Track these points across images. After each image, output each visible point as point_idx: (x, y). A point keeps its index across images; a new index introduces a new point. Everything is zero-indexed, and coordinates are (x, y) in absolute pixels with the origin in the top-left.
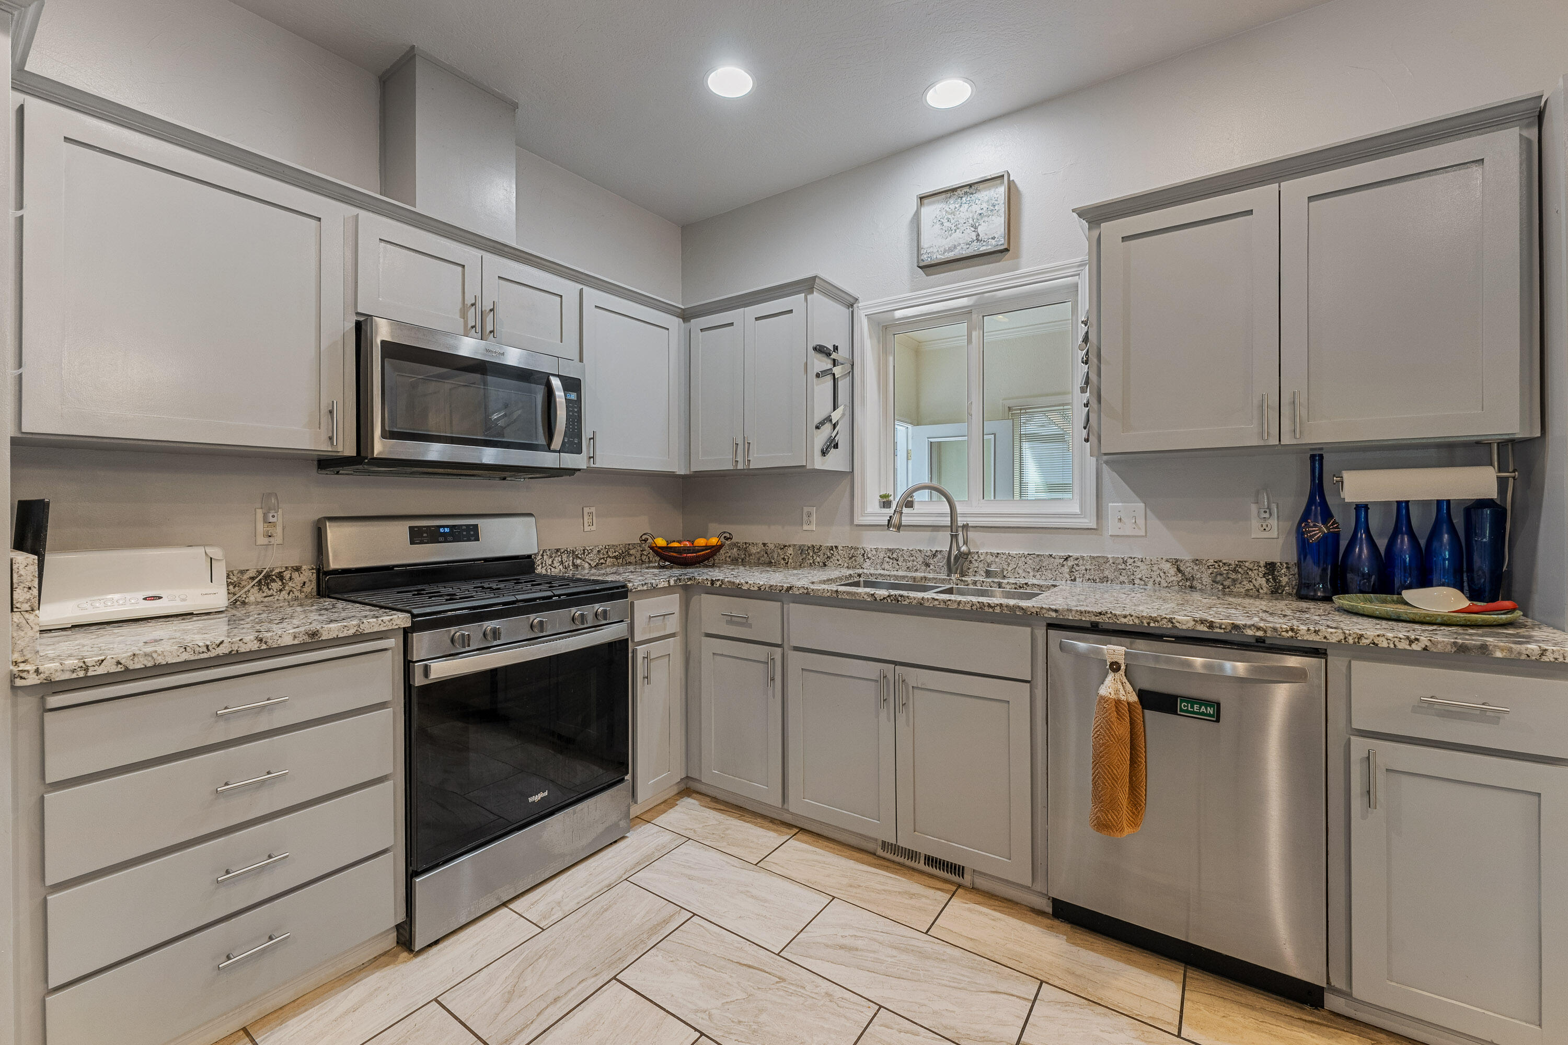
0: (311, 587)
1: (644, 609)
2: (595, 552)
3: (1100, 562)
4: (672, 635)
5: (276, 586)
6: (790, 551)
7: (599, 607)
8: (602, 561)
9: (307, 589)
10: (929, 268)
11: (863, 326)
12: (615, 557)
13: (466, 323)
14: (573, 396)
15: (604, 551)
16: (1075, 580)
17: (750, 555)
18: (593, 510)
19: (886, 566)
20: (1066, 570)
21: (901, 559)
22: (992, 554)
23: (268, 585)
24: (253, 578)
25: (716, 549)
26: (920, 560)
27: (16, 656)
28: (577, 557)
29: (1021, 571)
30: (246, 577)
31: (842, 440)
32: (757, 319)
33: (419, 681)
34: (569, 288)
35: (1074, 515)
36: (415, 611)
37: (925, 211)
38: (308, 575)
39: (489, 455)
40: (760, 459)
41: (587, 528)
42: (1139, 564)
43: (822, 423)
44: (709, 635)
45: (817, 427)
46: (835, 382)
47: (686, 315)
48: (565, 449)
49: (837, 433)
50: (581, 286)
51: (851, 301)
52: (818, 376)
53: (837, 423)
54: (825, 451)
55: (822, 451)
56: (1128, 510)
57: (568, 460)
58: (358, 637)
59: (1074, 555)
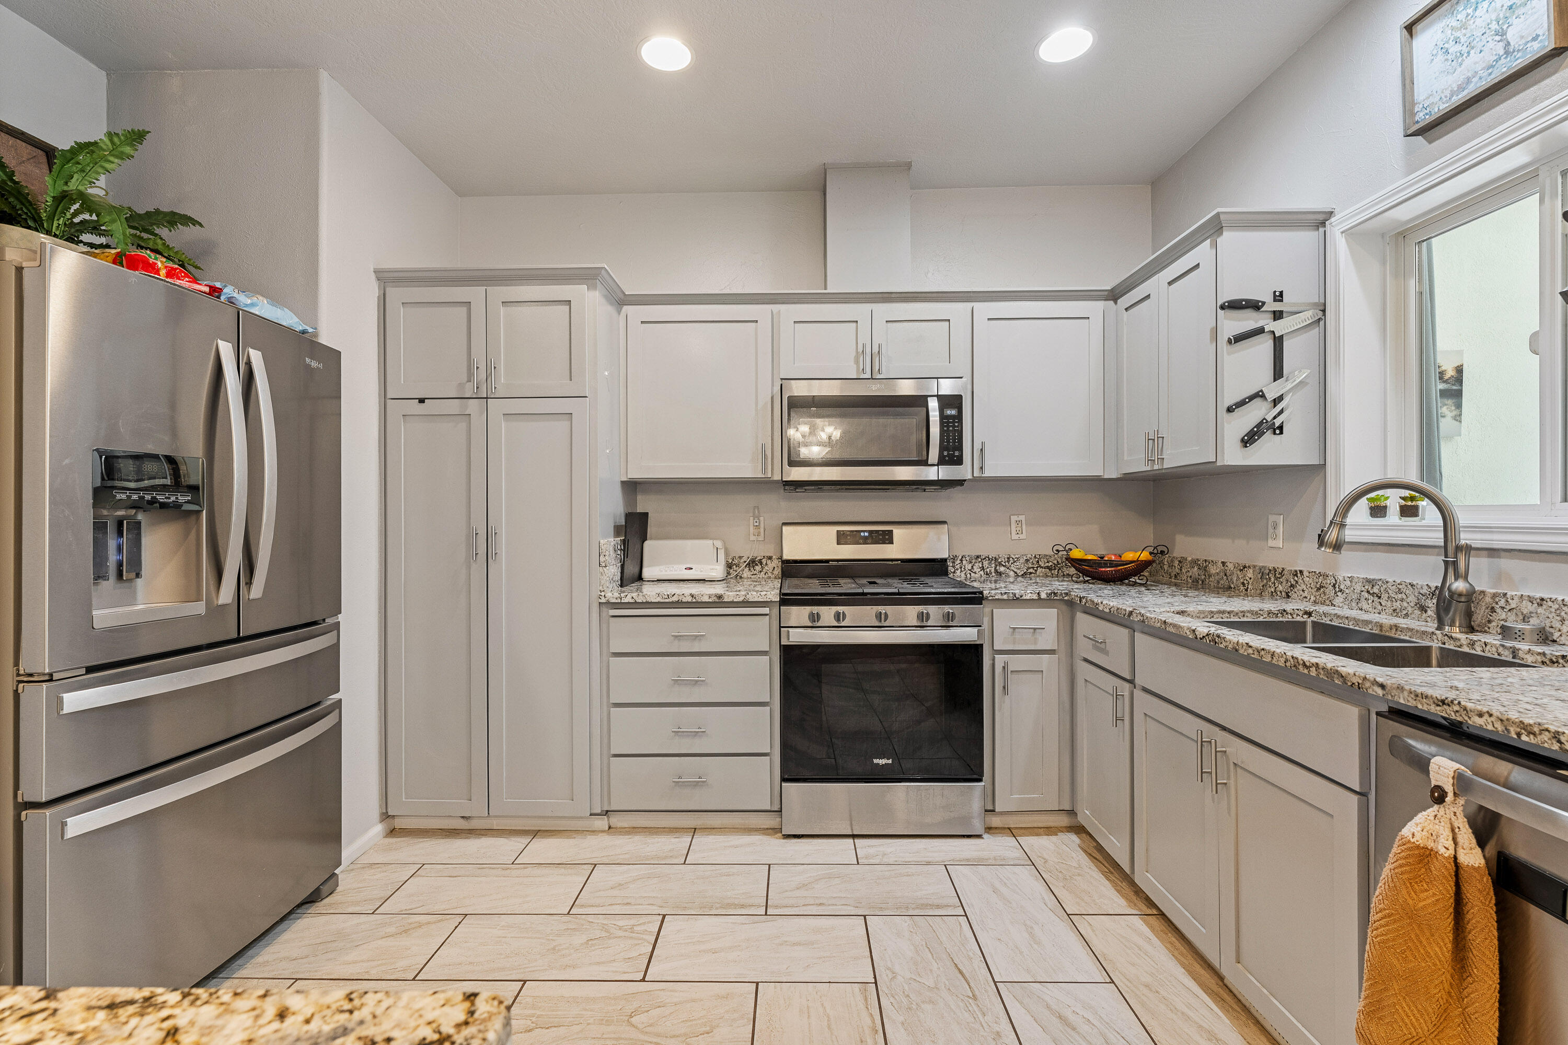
0: (778, 571)
1: (1005, 618)
2: (1022, 560)
4: (1050, 652)
5: (758, 568)
6: (1250, 573)
7: (950, 609)
8: (1031, 570)
9: (776, 572)
11: (1342, 247)
12: (1048, 567)
13: (858, 368)
14: (952, 412)
15: (1034, 561)
17: (1210, 576)
18: (1022, 518)
19: (1364, 604)
21: (1384, 596)
22: (1531, 600)
23: (753, 567)
24: (745, 562)
25: (1149, 564)
26: (1412, 599)
27: (601, 588)
28: (1000, 564)
30: (742, 561)
31: (1296, 419)
32: (1170, 283)
33: (784, 642)
34: (958, 310)
40: (1175, 457)
41: (1014, 536)
43: (1241, 403)
44: (1086, 660)
45: (1230, 410)
46: (1278, 342)
47: (1114, 295)
48: (942, 461)
49: (1281, 412)
50: (970, 305)
51: (1321, 221)
52: (1229, 341)
53: (1281, 398)
54: (1249, 439)
55: (1242, 440)
57: (946, 472)
58: (747, 603)
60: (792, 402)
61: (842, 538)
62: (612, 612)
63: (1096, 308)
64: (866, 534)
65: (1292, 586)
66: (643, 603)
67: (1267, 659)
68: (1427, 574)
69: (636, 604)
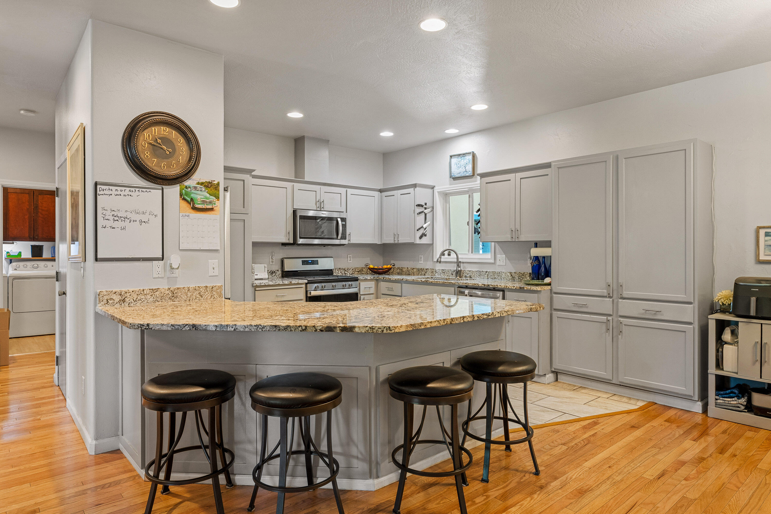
0: (280, 275)
1: (363, 285)
2: (351, 269)
3: (494, 273)
4: (373, 294)
5: (274, 274)
6: (415, 270)
7: (350, 283)
8: (354, 272)
10: (455, 179)
11: (436, 195)
12: (357, 271)
13: (317, 206)
14: (344, 223)
15: (354, 269)
16: (488, 279)
17: (403, 272)
18: (351, 256)
19: (442, 275)
20: (486, 275)
21: (445, 273)
22: (469, 271)
23: (272, 274)
25: (390, 269)
26: (451, 273)
27: (252, 281)
28: (346, 271)
29: (475, 276)
30: (271, 271)
31: (428, 233)
32: (401, 194)
33: (309, 295)
34: (343, 190)
35: (489, 259)
36: (308, 279)
37: (453, 160)
38: (280, 272)
40: (402, 240)
41: (349, 262)
42: (503, 273)
43: (420, 229)
44: (383, 294)
45: (418, 230)
46: (426, 214)
47: (381, 191)
48: (341, 238)
49: (426, 231)
50: (347, 189)
51: (433, 188)
52: (418, 214)
53: (426, 228)
54: (421, 238)
55: (420, 238)
56: (501, 257)
57: (343, 242)
58: (298, 284)
59: (488, 271)
60: (302, 217)
61: (304, 263)
62: (257, 289)
63: (376, 194)
64: (310, 261)
65: (426, 272)
66: (267, 285)
67: (438, 283)
68: (453, 267)
69: (265, 286)
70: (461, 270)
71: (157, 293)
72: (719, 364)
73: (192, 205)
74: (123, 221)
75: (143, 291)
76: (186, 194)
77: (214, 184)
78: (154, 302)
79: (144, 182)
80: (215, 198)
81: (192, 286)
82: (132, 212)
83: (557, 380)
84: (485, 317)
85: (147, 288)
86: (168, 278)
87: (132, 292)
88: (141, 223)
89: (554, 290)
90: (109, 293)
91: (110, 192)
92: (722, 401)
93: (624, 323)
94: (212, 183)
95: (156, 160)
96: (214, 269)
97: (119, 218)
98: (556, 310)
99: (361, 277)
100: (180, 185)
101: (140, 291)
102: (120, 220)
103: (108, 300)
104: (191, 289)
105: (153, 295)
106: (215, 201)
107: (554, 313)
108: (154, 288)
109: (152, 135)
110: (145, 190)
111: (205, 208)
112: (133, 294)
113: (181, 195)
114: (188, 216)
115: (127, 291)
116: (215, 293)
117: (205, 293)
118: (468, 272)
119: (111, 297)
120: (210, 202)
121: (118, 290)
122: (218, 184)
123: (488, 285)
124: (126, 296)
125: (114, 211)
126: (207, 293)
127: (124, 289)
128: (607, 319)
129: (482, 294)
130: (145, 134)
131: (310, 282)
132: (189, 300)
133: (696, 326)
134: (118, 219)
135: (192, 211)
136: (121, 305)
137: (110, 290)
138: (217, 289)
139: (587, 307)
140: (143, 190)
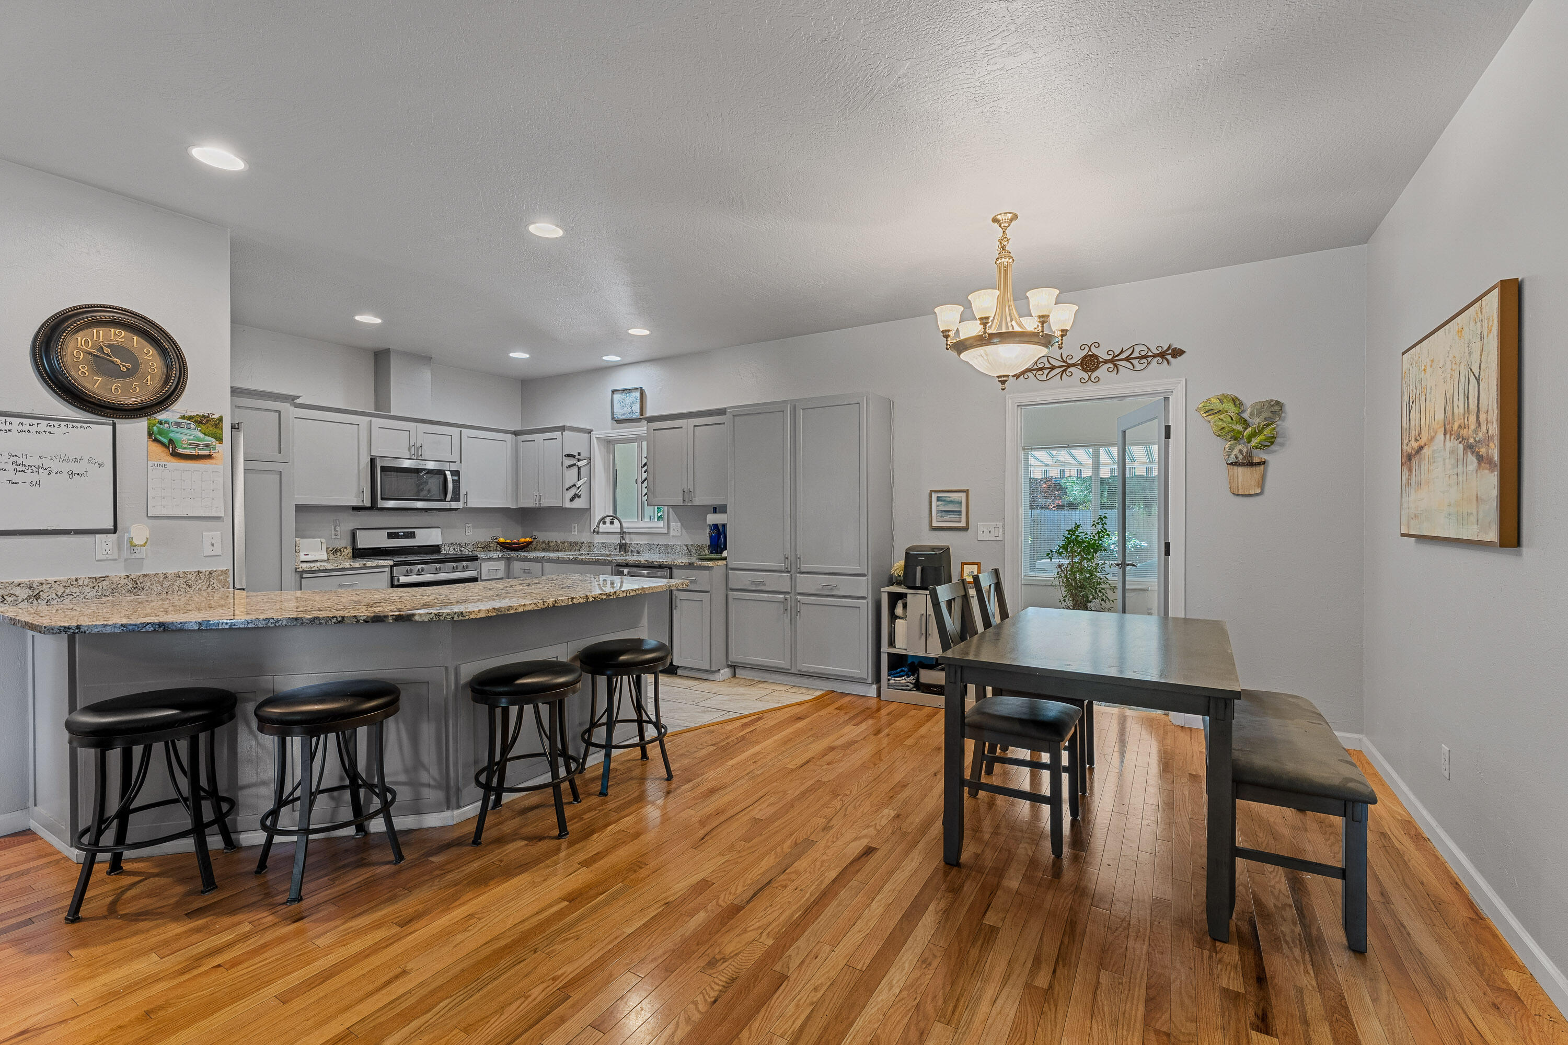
0: (350, 555)
1: (486, 566)
2: (470, 544)
3: (667, 546)
5: (339, 553)
6: (566, 544)
7: (465, 564)
8: (475, 549)
9: (349, 555)
10: (619, 421)
11: (595, 442)
12: (482, 547)
13: (411, 453)
14: (456, 478)
15: (476, 545)
16: (660, 554)
17: (548, 547)
18: (471, 525)
19: (598, 550)
20: (658, 550)
21: (606, 547)
23: (336, 553)
24: (334, 549)
25: (531, 543)
26: (613, 547)
27: (296, 564)
28: (462, 547)
29: (645, 551)
30: (332, 548)
31: (583, 492)
32: (544, 440)
33: (396, 581)
34: (455, 431)
35: (661, 528)
36: (396, 560)
37: (615, 396)
38: (349, 550)
39: (419, 504)
40: (545, 503)
41: (467, 534)
42: (677, 547)
43: (570, 488)
44: (515, 577)
45: (567, 490)
46: (579, 468)
47: (516, 433)
48: (452, 500)
49: (580, 491)
50: (461, 429)
51: (589, 432)
52: (566, 468)
53: (580, 487)
54: (572, 500)
55: (570, 500)
56: (676, 525)
57: (454, 505)
58: (377, 567)
59: (660, 543)
60: (383, 469)
61: (391, 536)
62: (305, 576)
63: (509, 437)
64: (403, 534)
65: (580, 547)
66: (324, 570)
67: (594, 560)
68: (616, 540)
69: (319, 571)
70: (626, 544)
71: (104, 583)
72: (892, 643)
73: (171, 450)
74: (34, 471)
75: (76, 580)
76: (160, 433)
77: (212, 419)
78: (97, 597)
79: (77, 412)
80: (214, 440)
81: (171, 571)
82: (54, 458)
83: (734, 676)
84: (604, 597)
85: (83, 577)
86: (126, 560)
87: (53, 583)
88: (71, 476)
89: (730, 566)
90: (7, 585)
91: (8, 427)
92: (893, 682)
93: (802, 602)
94: (208, 417)
95: (100, 379)
96: (213, 545)
97: (27, 468)
98: (732, 590)
99: (482, 555)
100: (148, 419)
101: (69, 581)
102: (29, 471)
103: (5, 597)
104: (170, 577)
105: (97, 588)
106: (214, 444)
107: (730, 593)
108: (98, 576)
109: (91, 340)
110: (79, 425)
111: (197, 454)
112: (55, 586)
113: (150, 434)
114: (164, 466)
115: (44, 582)
116: (214, 581)
117: (197, 581)
118: (635, 546)
119: (12, 592)
120: (206, 446)
121: (25, 580)
122: (220, 419)
123: (652, 562)
124: (40, 590)
125: (15, 456)
126: (200, 581)
127: (37, 579)
128: (785, 597)
129: (648, 573)
130: (79, 338)
131: (397, 564)
132: (167, 593)
133: (870, 599)
134: (25, 469)
135: (170, 458)
136: (32, 603)
137: (8, 581)
138: (219, 575)
139: (765, 585)
140: (75, 424)
